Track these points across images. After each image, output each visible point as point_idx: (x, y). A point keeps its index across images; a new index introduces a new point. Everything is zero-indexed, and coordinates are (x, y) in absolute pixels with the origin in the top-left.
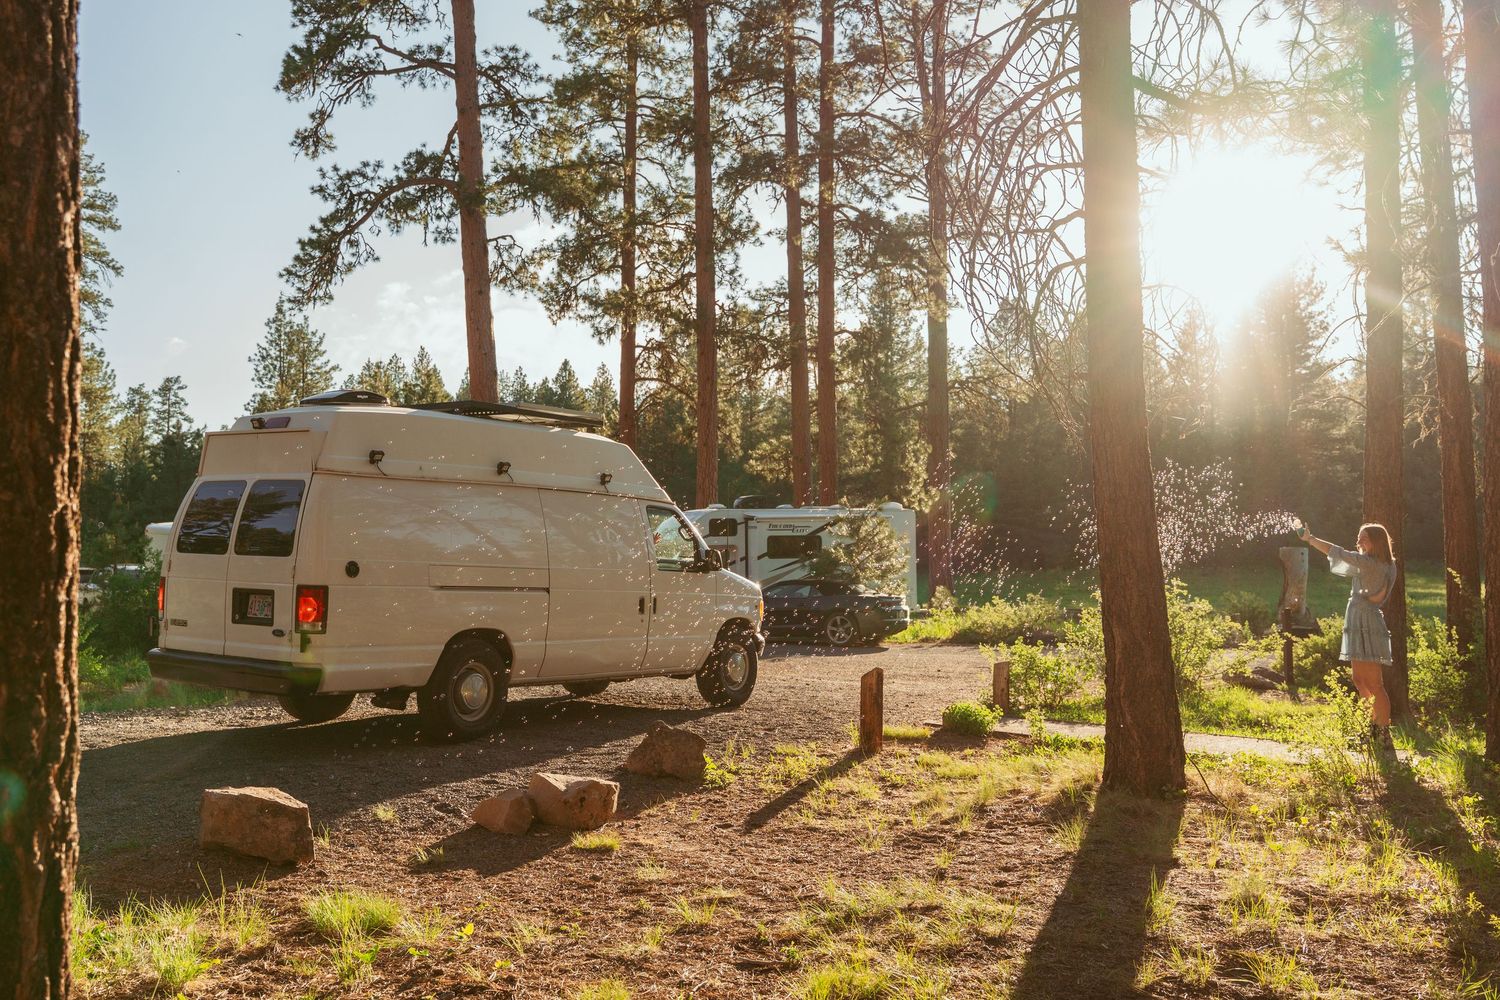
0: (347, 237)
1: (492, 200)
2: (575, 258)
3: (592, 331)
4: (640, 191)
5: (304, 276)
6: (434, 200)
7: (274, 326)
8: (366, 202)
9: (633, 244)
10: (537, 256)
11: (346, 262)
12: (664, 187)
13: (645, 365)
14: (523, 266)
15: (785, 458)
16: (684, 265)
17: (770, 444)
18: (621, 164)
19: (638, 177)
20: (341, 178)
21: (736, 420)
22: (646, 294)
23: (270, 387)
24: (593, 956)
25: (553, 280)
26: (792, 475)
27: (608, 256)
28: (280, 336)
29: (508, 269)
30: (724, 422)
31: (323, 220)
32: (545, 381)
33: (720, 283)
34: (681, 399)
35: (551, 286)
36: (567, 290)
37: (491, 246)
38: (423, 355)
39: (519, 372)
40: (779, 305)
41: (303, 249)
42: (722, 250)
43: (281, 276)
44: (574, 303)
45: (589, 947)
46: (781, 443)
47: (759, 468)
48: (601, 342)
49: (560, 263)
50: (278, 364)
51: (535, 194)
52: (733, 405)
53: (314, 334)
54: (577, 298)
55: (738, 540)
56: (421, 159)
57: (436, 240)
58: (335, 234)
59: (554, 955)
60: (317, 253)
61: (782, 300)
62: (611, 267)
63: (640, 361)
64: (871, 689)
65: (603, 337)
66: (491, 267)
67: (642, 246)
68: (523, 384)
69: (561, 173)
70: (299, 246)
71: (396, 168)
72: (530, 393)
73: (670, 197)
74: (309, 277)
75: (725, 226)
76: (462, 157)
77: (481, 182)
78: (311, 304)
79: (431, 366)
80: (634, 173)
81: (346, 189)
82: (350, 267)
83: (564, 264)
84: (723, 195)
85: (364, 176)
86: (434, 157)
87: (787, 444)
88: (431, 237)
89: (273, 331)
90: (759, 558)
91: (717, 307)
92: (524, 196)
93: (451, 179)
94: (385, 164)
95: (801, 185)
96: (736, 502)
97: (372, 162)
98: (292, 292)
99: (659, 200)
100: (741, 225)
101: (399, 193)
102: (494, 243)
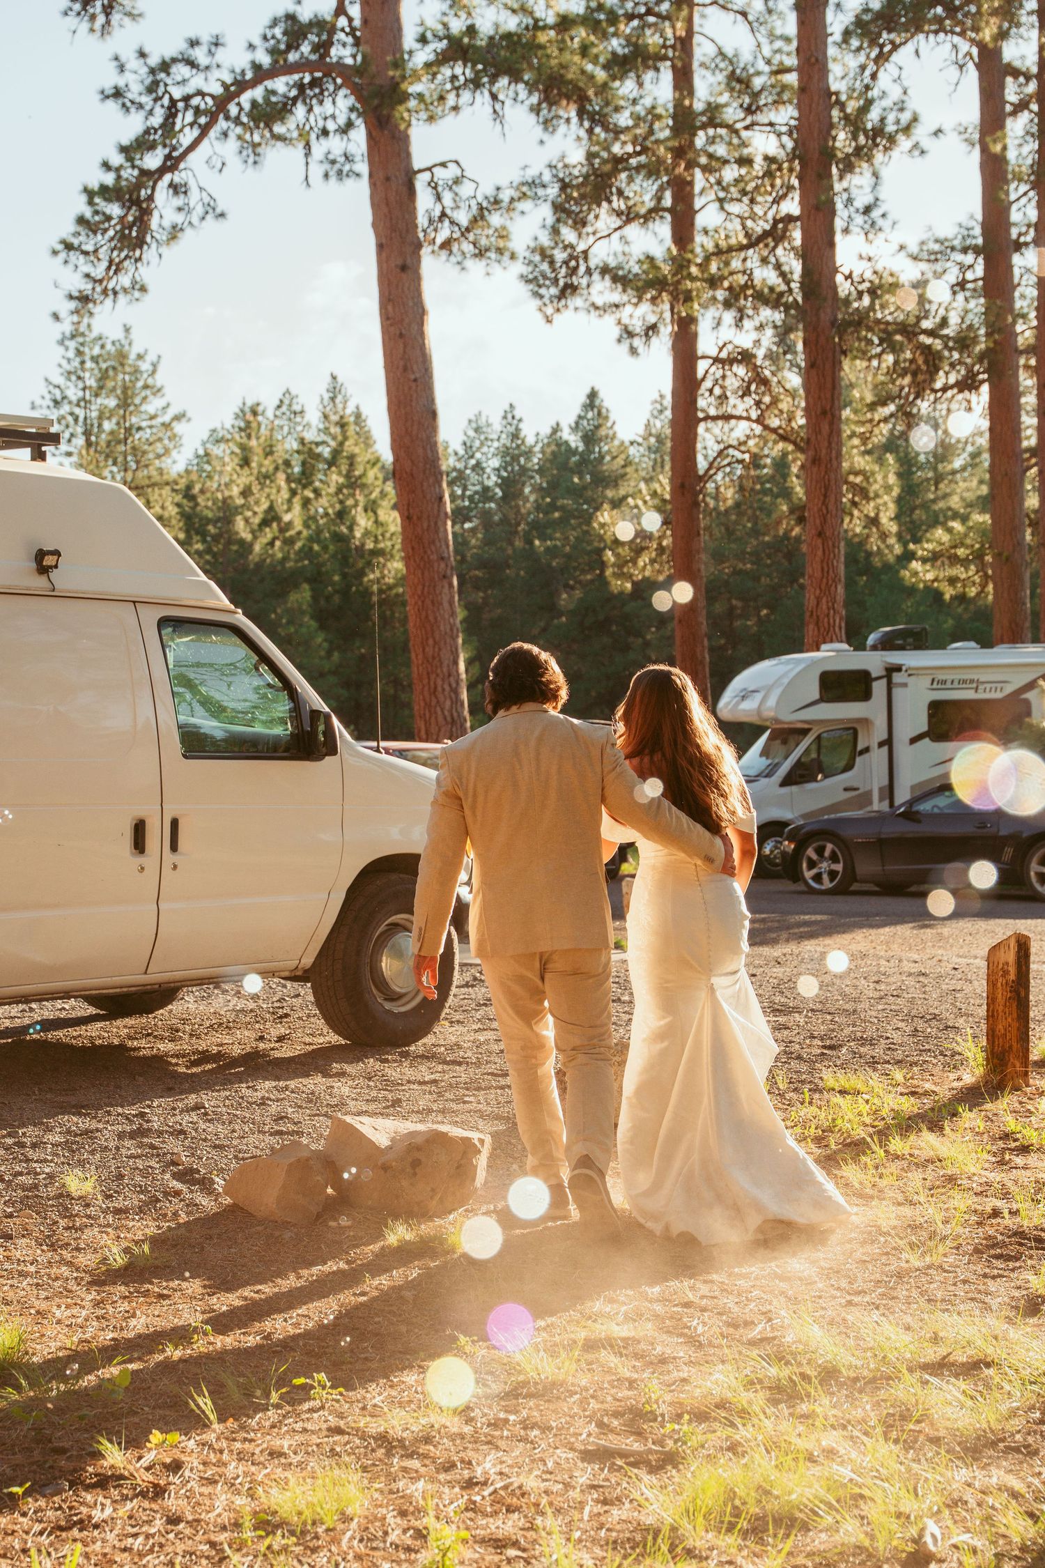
0: (167, 178)
1: (420, 97)
2: (583, 196)
3: (616, 332)
4: (703, 65)
5: (96, 251)
6: (321, 102)
7: (72, 345)
8: (197, 112)
9: (691, 165)
10: (505, 196)
11: (167, 223)
12: (746, 57)
13: (717, 391)
14: (480, 217)
15: (979, 556)
16: (777, 201)
17: (950, 530)
18: (667, 17)
19: (697, 39)
20: (152, 71)
21: (888, 488)
22: (707, 259)
23: (69, 454)
24: (339, 1431)
25: (545, 240)
26: (990, 587)
27: (643, 191)
28: (83, 363)
29: (452, 223)
30: (863, 492)
31: (124, 150)
32: (556, 429)
33: (846, 231)
34: (785, 454)
35: (544, 253)
36: (571, 257)
37: (421, 182)
38: (335, 390)
39: (509, 415)
40: (964, 268)
41: (91, 203)
42: (848, 167)
43: (55, 253)
44: (584, 282)
45: (341, 1416)
46: (970, 528)
47: (930, 576)
48: (633, 351)
49: (557, 208)
50: (80, 412)
51: (494, 79)
52: (880, 461)
53: (140, 357)
54: (589, 272)
55: (873, 709)
56: (295, 29)
57: (326, 176)
58: (144, 173)
59: (273, 1426)
60: (115, 210)
61: (969, 258)
62: (650, 211)
63: (708, 384)
64: (1006, 973)
65: (637, 342)
66: (422, 221)
67: (706, 169)
68: (515, 435)
69: (543, 38)
70: (84, 198)
71: (251, 47)
72: (529, 453)
73: (758, 73)
74: (103, 253)
75: (855, 123)
76: (365, 21)
77: (399, 64)
78: (109, 301)
79: (350, 409)
80: (690, 32)
81: (161, 90)
82: (175, 232)
83: (564, 210)
84: (853, 62)
85: (192, 64)
86: (319, 24)
87: (981, 530)
88: (316, 171)
89: (71, 354)
90: (913, 741)
91: (839, 278)
92: (476, 84)
93: (349, 61)
94: (227, 39)
95: (1003, 35)
96: (872, 639)
97: (205, 38)
98: (77, 284)
99: (738, 81)
100: (883, 120)
101: (257, 93)
102: (426, 176)
